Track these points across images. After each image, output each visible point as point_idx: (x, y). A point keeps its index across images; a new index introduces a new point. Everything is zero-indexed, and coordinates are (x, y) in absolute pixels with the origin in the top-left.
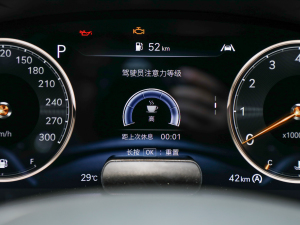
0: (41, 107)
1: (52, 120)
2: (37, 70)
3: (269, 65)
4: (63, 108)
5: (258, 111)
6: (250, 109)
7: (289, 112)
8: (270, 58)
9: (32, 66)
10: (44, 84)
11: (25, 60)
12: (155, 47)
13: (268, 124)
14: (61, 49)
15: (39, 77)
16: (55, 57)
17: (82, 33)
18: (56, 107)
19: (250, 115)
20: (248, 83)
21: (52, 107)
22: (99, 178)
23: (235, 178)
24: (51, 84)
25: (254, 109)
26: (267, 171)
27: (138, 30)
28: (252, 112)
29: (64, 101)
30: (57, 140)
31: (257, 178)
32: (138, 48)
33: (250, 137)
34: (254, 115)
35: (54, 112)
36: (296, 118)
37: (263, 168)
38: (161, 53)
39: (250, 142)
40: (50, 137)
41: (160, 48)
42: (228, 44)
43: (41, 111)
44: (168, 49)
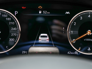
0: (10, 30)
1: (13, 34)
2: (9, 19)
3: (80, 18)
4: (17, 31)
5: (77, 32)
6: (74, 32)
7: (86, 32)
8: (81, 16)
9: (7, 18)
10: (11, 23)
11: (5, 16)
12: (45, 12)
13: (80, 36)
14: (16, 12)
15: (9, 21)
16: (14, 15)
17: (23, 7)
18: (15, 31)
19: (74, 33)
20: (73, 24)
21: (13, 31)
22: (28, 52)
23: (69, 53)
24: (13, 23)
25: (76, 32)
26: (79, 51)
27: (40, 7)
28: (75, 32)
29: (17, 29)
30: (15, 40)
31: (76, 53)
32: (40, 12)
33: (74, 40)
34: (76, 33)
35: (14, 32)
36: (88, 35)
37: (78, 50)
38: (47, 14)
39: (74, 42)
40: (13, 40)
41: (47, 13)
42: (68, 12)
43: (10, 32)
44: (49, 13)
